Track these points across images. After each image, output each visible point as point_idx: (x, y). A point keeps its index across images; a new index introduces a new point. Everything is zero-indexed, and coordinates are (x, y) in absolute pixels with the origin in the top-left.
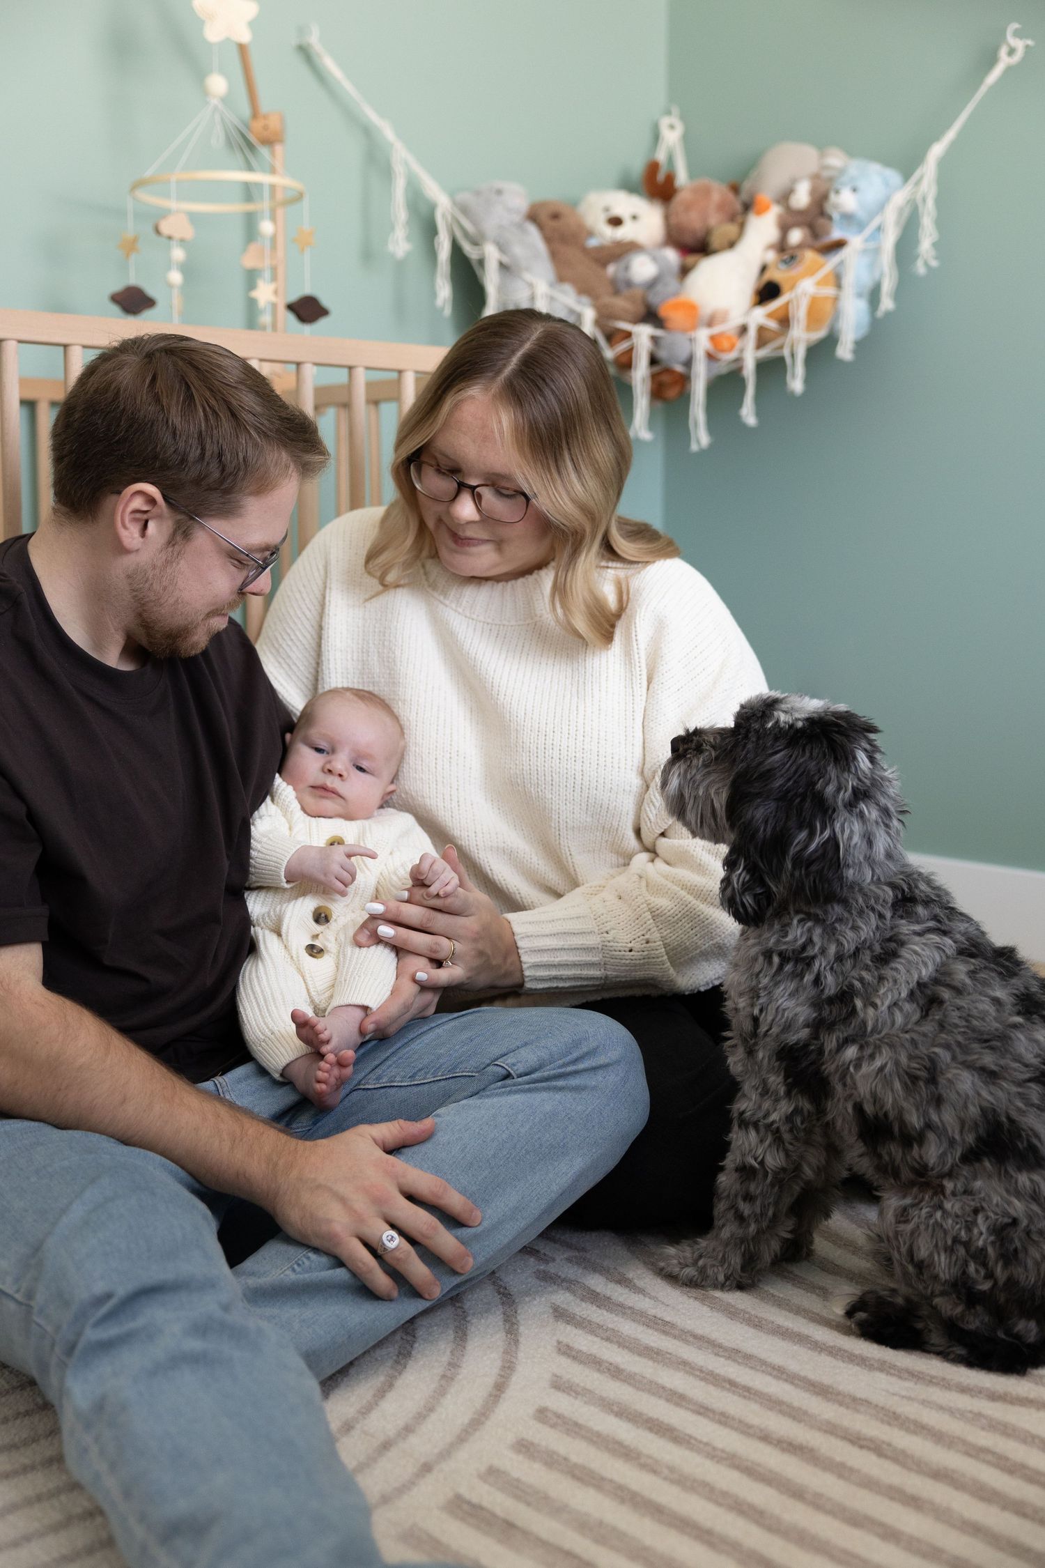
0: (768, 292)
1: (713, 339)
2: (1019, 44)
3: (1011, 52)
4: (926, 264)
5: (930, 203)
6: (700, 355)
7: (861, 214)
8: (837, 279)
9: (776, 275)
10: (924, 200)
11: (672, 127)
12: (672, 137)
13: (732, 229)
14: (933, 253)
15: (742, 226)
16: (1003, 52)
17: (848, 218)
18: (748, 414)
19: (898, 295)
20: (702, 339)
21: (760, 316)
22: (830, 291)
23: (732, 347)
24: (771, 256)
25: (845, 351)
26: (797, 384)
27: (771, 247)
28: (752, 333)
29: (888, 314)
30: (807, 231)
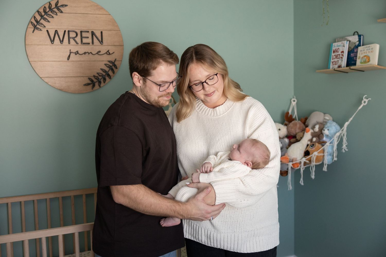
0: (307, 153)
1: (293, 164)
2: (367, 101)
3: (365, 102)
4: (344, 150)
5: (345, 136)
6: (290, 168)
7: (330, 135)
8: (323, 151)
9: (310, 149)
10: (344, 135)
11: (294, 101)
12: (294, 104)
13: (302, 134)
14: (346, 148)
15: (304, 133)
16: (363, 102)
17: (327, 136)
18: (302, 182)
19: (337, 157)
20: (290, 164)
21: (304, 160)
22: (322, 154)
23: (298, 167)
24: (309, 143)
25: (325, 169)
26: (313, 177)
27: (309, 140)
28: (302, 164)
29: (335, 161)
30: (318, 138)
